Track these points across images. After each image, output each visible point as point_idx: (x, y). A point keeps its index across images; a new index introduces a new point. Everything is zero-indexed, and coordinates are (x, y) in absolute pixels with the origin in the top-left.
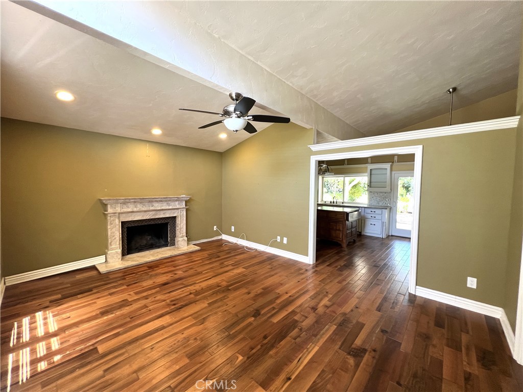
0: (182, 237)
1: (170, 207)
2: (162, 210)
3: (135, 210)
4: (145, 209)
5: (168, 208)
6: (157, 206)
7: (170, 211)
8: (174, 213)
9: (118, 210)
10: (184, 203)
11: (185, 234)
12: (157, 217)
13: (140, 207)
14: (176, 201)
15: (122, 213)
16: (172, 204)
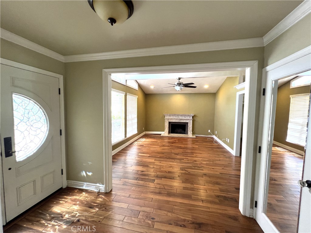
0: (190, 131)
1: (186, 119)
2: (182, 119)
3: (173, 118)
4: (176, 118)
5: (184, 118)
6: (180, 118)
7: (185, 120)
8: (187, 121)
9: (168, 118)
10: (192, 117)
11: (191, 130)
12: (180, 122)
13: (174, 117)
14: (188, 116)
15: (169, 119)
16: (187, 117)
